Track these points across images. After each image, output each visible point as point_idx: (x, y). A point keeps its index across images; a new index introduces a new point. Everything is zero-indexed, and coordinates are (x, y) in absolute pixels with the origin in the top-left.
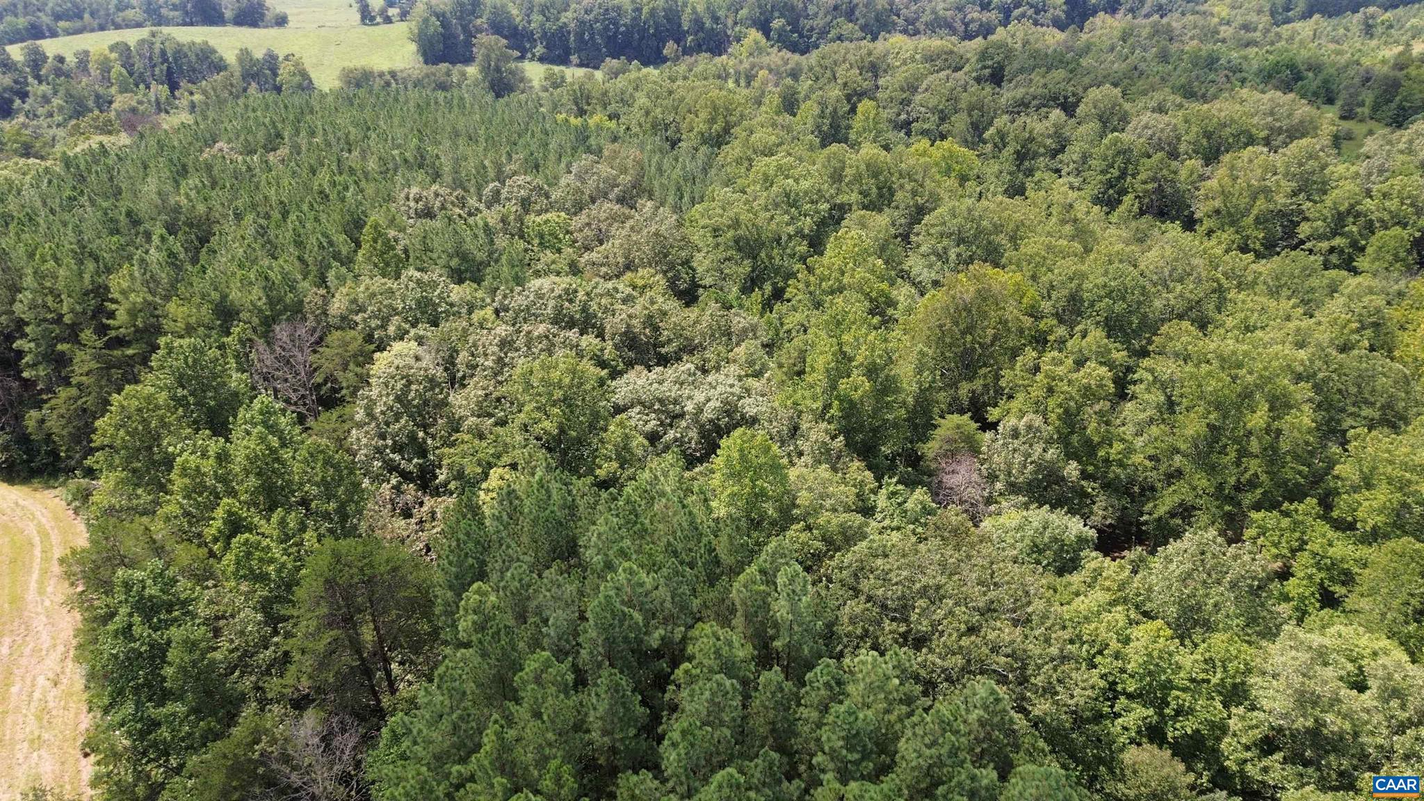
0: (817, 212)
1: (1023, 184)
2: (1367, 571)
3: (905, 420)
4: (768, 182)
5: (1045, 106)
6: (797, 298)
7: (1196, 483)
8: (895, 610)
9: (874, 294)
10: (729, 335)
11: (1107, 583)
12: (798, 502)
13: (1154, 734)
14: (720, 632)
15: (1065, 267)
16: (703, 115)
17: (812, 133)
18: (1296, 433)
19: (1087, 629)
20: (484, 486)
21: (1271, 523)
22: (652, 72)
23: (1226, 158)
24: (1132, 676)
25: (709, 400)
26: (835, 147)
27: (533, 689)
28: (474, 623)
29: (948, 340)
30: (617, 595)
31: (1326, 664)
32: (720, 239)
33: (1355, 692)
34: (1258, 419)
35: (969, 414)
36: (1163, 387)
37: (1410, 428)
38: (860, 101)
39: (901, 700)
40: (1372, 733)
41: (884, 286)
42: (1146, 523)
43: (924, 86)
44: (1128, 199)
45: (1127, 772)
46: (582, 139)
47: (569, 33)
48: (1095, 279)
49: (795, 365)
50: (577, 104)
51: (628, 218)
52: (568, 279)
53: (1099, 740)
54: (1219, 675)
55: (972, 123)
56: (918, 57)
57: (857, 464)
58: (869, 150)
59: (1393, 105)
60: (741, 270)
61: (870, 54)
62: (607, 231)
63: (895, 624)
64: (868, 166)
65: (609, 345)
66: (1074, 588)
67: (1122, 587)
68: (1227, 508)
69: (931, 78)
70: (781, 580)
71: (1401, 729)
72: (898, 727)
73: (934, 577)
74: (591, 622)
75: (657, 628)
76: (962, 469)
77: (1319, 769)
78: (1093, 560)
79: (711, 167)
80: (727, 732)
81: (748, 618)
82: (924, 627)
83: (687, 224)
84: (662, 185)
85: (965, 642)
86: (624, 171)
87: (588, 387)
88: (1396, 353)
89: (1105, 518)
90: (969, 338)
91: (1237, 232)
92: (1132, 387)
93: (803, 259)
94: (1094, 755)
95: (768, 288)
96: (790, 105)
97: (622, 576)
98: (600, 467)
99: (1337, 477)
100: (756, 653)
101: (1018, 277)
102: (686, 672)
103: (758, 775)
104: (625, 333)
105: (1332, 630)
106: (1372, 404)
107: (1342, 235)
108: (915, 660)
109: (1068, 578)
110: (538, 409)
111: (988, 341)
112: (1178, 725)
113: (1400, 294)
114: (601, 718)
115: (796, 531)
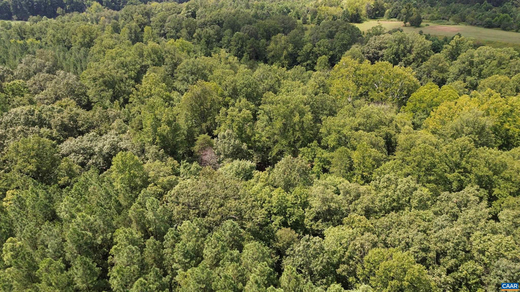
0: (136, 69)
1: (210, 52)
2: (334, 159)
3: (185, 140)
4: (113, 59)
5: (212, 24)
6: (134, 101)
7: (282, 143)
8: (194, 206)
9: (164, 97)
10: (109, 119)
11: (262, 180)
12: (149, 176)
13: (284, 224)
14: (126, 230)
15: (230, 78)
16: (80, 35)
17: (128, 39)
18: (308, 121)
19: (258, 196)
20: (5, 199)
21: (305, 151)
22: (53, 20)
23: (273, 38)
24: (275, 207)
25: (104, 145)
26: (138, 44)
27: (45, 275)
28: (12, 255)
29: (195, 109)
30: (78, 227)
31: (328, 189)
32: (96, 83)
33: (337, 195)
34: (296, 119)
35: (207, 133)
36: (267, 114)
37: (337, 115)
38: (145, 27)
39: (201, 236)
40: (344, 206)
41: (168, 93)
42: (270, 160)
43: (168, 20)
44: (245, 54)
45: (279, 238)
46: (25, 49)
47: (9, 6)
48: (240, 82)
49: (138, 126)
50: (19, 35)
51: (53, 79)
52: (29, 106)
53: (269, 231)
54: (299, 200)
55: (188, 32)
56: (163, 9)
57: (170, 158)
58: (151, 44)
59: (316, 18)
60: (108, 93)
61: (145, 9)
62: (44, 85)
63: (194, 211)
64: (152, 50)
65: (55, 131)
66: (252, 184)
67: (267, 180)
68: (293, 149)
69: (170, 17)
70: (147, 205)
71: (351, 203)
72: (202, 245)
73: (205, 190)
74: (68, 241)
75: (99, 236)
76: (208, 153)
77: (332, 221)
78: (256, 173)
79: (87, 55)
80: (136, 266)
81: (138, 223)
82: (205, 208)
83: (81, 79)
84: (66, 64)
85: (220, 210)
86: (48, 60)
87: (48, 148)
88: (330, 94)
89: (257, 161)
90: (202, 107)
91: (280, 62)
92: (258, 116)
93: (134, 87)
94: (268, 237)
95: (122, 100)
96: (116, 29)
97: (79, 219)
98: (60, 180)
99: (321, 133)
100: (143, 235)
101: (215, 84)
102: (115, 249)
103: (152, 278)
104: (61, 125)
105: (327, 179)
106: (326, 110)
107: (309, 59)
108: (204, 221)
109: (249, 181)
110: (25, 161)
111: (209, 107)
112: (291, 219)
113: (328, 76)
114: (80, 277)
115: (151, 187)
